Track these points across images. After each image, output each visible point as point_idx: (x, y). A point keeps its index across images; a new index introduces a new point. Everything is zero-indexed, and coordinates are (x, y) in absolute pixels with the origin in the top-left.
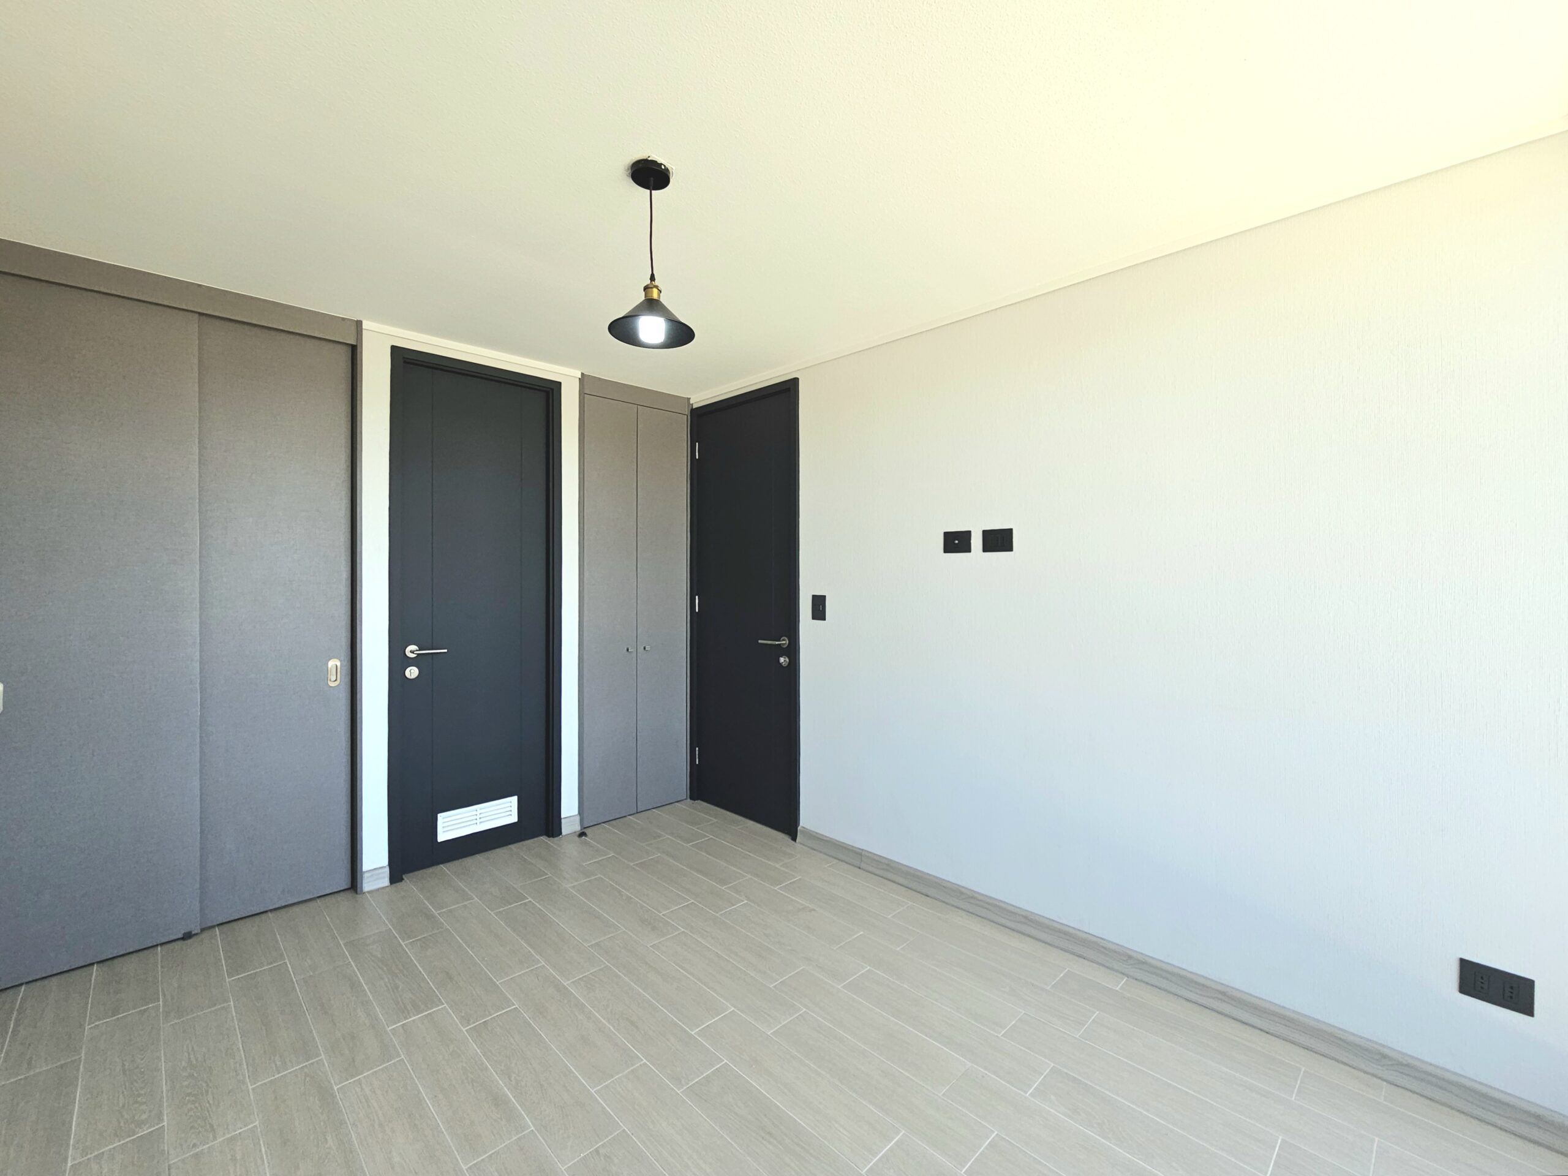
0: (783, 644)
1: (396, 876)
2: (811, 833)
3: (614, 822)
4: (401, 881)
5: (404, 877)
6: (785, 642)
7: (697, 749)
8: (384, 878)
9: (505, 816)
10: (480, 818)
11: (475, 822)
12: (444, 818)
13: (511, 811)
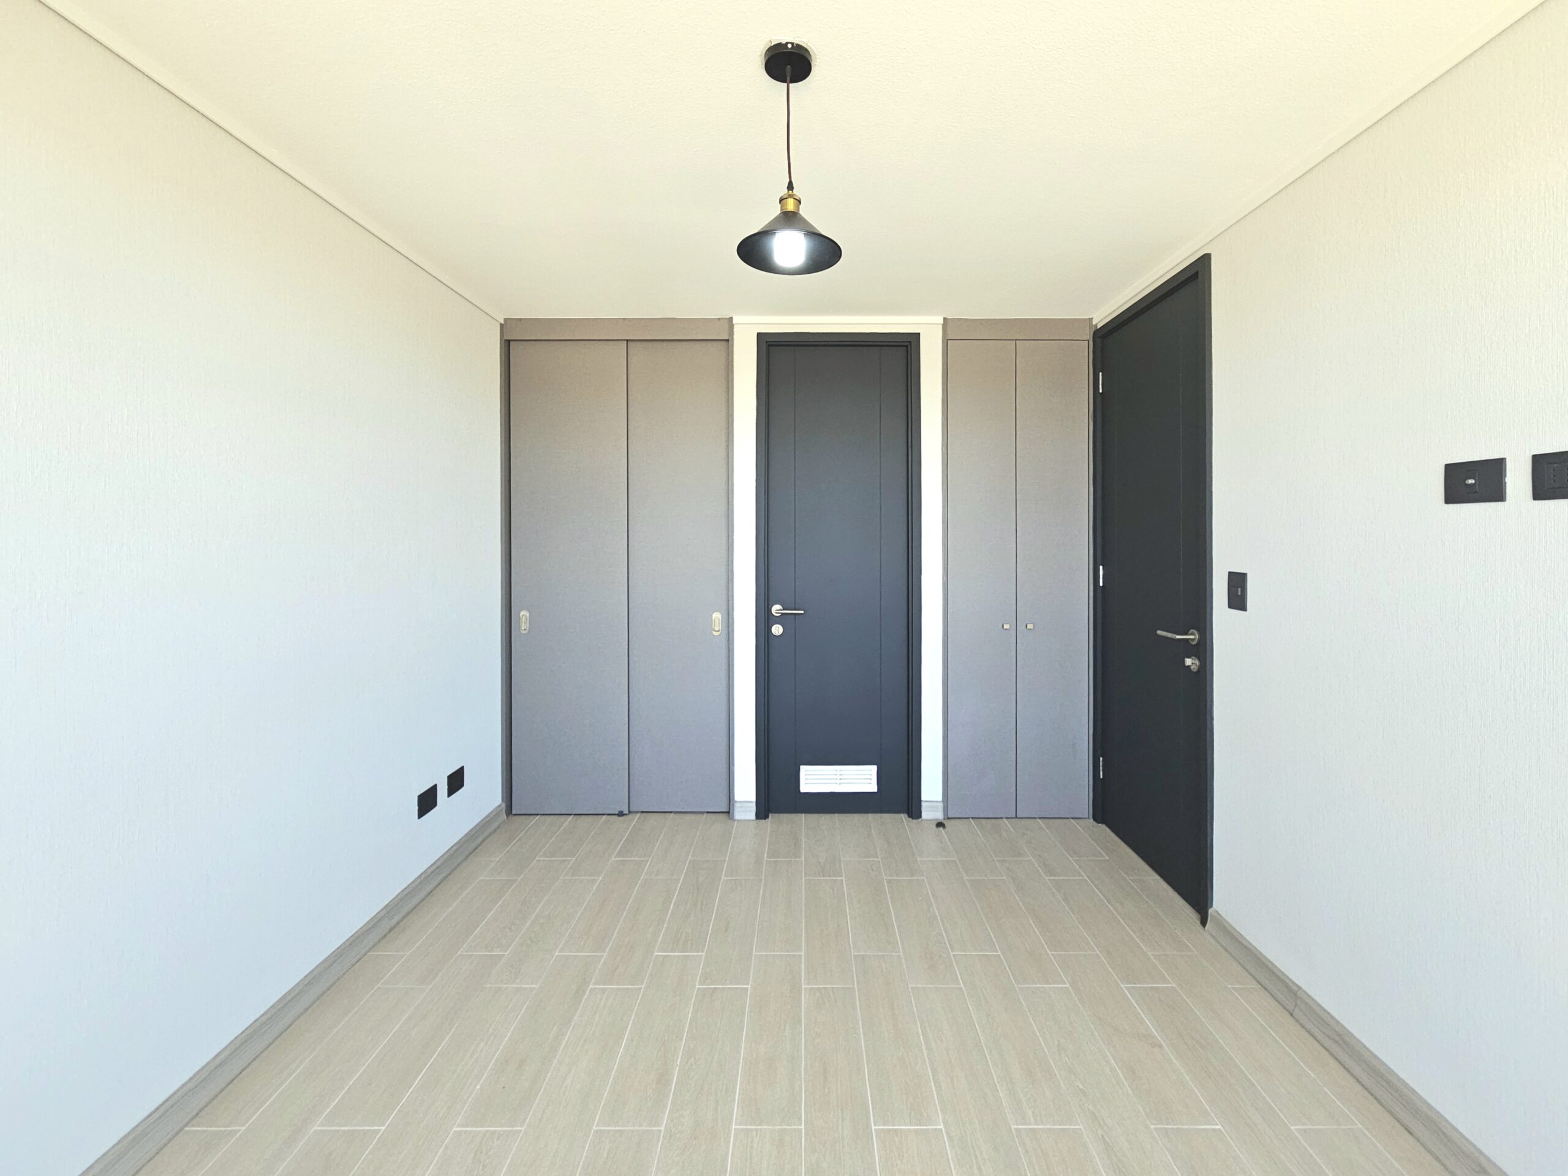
0: (1190, 639)
1: (763, 812)
2: (1225, 924)
3: (983, 821)
4: (765, 819)
5: (770, 815)
6: (1193, 637)
7: (1101, 759)
8: (751, 811)
9: (864, 783)
10: (840, 779)
11: (835, 781)
12: (806, 771)
13: (871, 779)
